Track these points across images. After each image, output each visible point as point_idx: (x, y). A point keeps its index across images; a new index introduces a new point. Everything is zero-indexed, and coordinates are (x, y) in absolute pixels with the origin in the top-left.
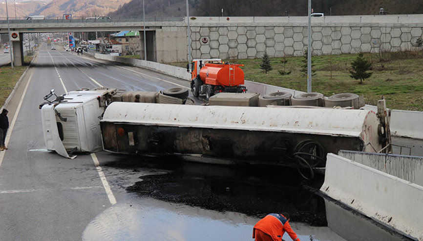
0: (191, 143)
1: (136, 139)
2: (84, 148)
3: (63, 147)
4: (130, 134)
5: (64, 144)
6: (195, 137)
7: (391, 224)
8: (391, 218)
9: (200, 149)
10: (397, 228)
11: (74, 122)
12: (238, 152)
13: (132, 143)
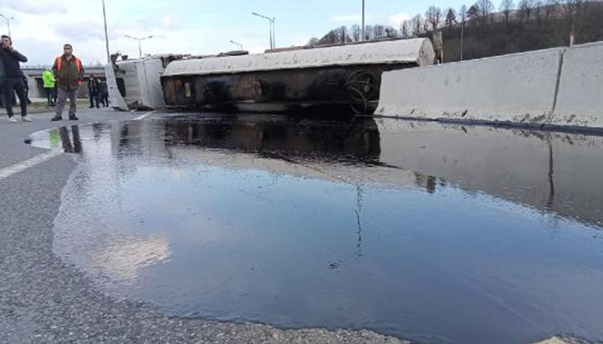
0: (244, 90)
1: (193, 90)
2: (146, 103)
3: (125, 103)
4: (187, 85)
5: (125, 101)
6: (249, 83)
7: (467, 117)
8: (466, 111)
9: (253, 95)
10: (476, 118)
11: (135, 76)
12: (290, 94)
13: (188, 95)
